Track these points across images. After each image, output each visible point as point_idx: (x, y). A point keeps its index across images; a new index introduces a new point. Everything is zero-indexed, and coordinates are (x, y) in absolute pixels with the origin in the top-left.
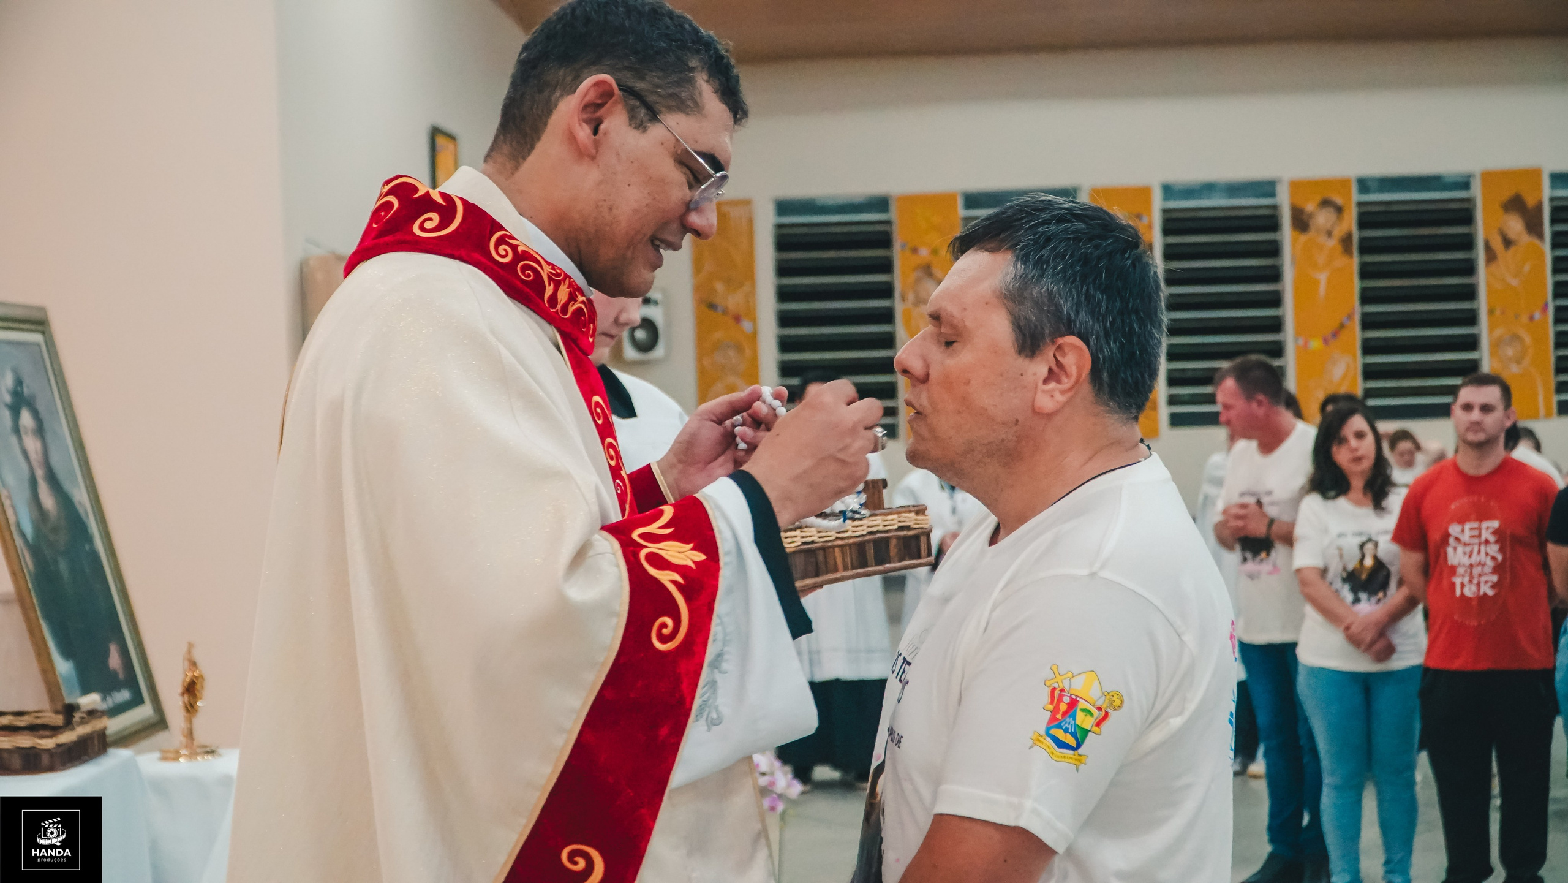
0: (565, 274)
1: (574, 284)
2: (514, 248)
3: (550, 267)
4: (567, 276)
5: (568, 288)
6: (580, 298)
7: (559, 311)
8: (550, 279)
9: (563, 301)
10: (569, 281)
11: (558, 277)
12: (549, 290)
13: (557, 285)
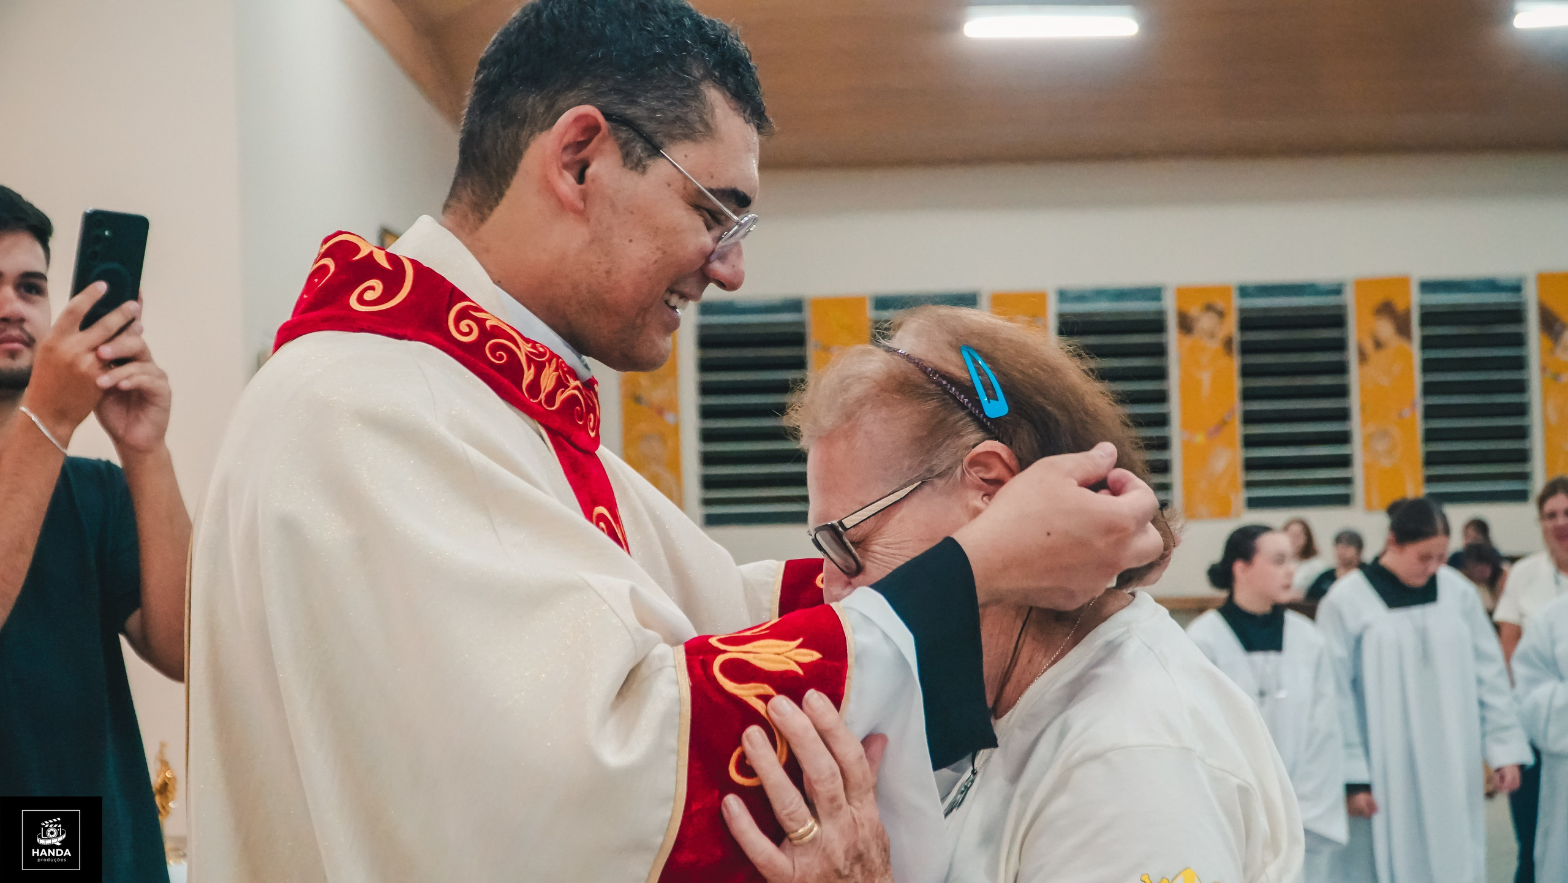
0: (551, 353)
1: (563, 365)
2: (481, 322)
3: (530, 345)
4: (553, 355)
5: (555, 371)
6: (573, 383)
7: (543, 402)
8: (529, 360)
9: (549, 388)
10: (557, 361)
11: (540, 359)
12: (529, 376)
13: (540, 368)
